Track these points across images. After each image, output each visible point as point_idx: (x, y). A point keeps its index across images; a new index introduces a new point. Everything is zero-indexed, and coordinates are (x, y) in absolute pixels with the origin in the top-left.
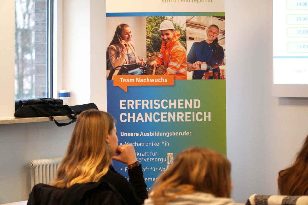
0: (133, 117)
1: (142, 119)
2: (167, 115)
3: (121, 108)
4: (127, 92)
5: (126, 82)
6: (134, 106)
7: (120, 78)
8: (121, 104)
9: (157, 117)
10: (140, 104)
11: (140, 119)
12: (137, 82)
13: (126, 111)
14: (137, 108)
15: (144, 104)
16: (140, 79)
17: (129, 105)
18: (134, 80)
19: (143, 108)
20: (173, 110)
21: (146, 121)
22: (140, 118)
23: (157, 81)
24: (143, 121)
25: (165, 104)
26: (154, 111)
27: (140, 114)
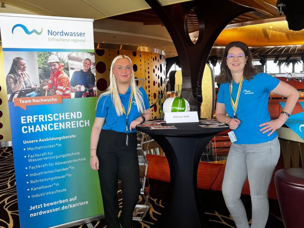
0: (33, 129)
1: (40, 130)
2: (59, 125)
3: (22, 122)
4: (26, 110)
5: (25, 103)
6: (33, 120)
7: (20, 100)
8: (22, 120)
9: (51, 127)
10: (37, 119)
11: (38, 130)
12: (33, 102)
13: (27, 125)
14: (35, 121)
15: (40, 119)
16: (36, 100)
17: (28, 120)
18: (31, 101)
19: (40, 121)
20: (62, 121)
21: (43, 130)
22: (38, 128)
23: (49, 101)
24: (40, 131)
25: (57, 117)
26: (48, 123)
27: (38, 126)
